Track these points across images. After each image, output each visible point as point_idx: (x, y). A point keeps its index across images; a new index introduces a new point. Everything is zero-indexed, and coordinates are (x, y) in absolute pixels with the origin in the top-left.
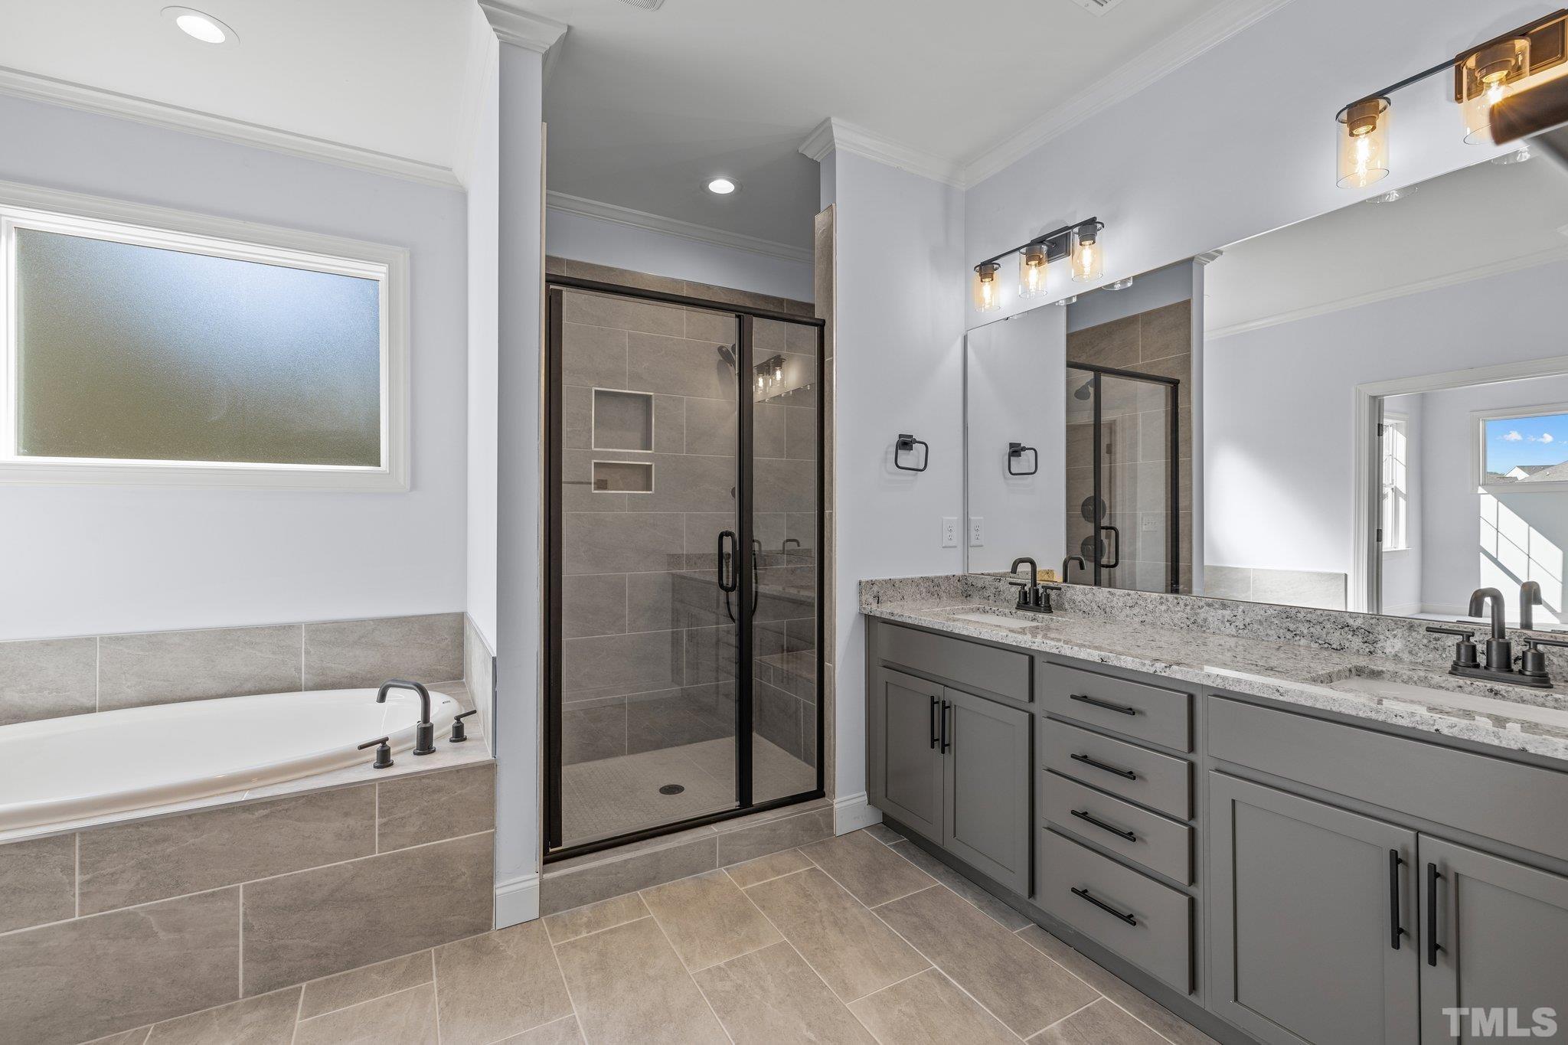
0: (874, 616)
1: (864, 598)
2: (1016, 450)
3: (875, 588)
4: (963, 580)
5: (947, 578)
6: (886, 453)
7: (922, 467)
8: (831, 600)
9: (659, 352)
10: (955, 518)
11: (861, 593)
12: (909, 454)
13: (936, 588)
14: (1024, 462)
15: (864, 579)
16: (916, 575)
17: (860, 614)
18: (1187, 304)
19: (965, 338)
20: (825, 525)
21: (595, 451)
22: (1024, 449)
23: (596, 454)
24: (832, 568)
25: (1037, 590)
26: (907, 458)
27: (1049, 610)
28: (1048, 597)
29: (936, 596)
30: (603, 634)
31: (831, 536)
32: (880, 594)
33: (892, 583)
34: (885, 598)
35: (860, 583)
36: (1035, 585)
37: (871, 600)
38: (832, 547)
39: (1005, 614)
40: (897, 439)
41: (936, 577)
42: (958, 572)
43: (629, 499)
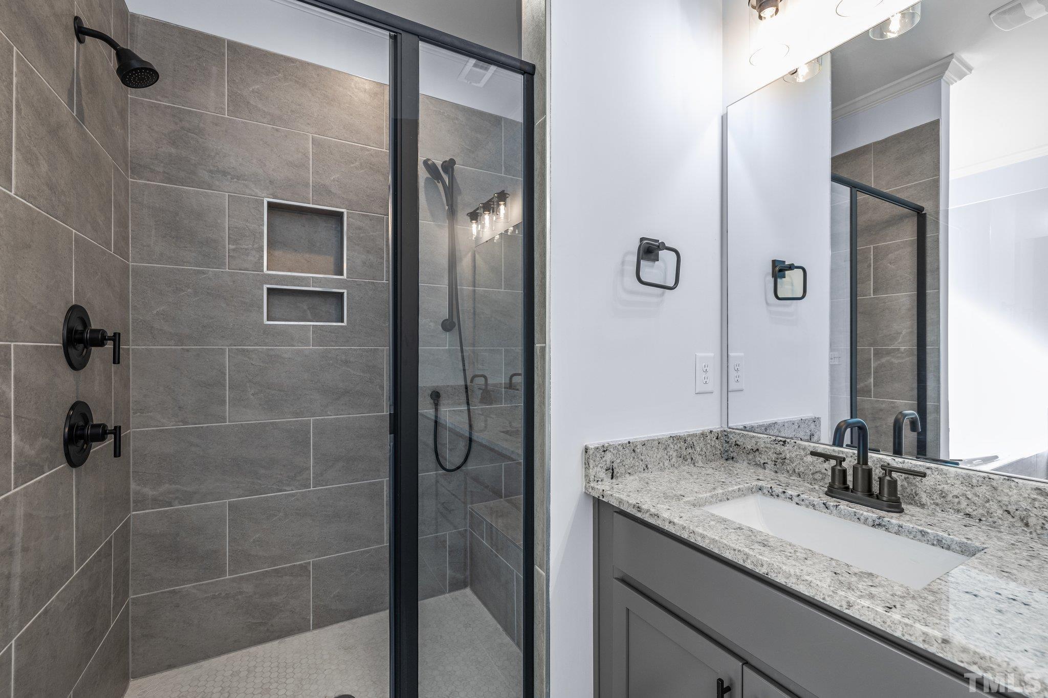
0: (608, 504)
1: (592, 472)
2: (779, 269)
3: (609, 457)
4: (723, 436)
5: (703, 435)
6: (623, 263)
7: (671, 284)
8: (543, 476)
9: (353, 163)
10: (710, 354)
11: (587, 465)
12: (653, 266)
13: (690, 450)
14: (791, 283)
15: (593, 443)
16: (663, 432)
17: (587, 494)
18: (935, 124)
19: (724, 120)
20: (535, 365)
21: (269, 275)
22: (791, 267)
23: (270, 279)
24: (544, 431)
25: (869, 472)
26: (650, 271)
27: (895, 506)
28: (893, 483)
29: (689, 460)
30: (281, 491)
31: (544, 382)
32: (615, 465)
33: (631, 447)
34: (622, 470)
35: (586, 450)
36: (866, 463)
37: (602, 474)
38: (544, 398)
39: (814, 506)
40: (637, 244)
41: (689, 436)
42: (715, 425)
43: (314, 332)
